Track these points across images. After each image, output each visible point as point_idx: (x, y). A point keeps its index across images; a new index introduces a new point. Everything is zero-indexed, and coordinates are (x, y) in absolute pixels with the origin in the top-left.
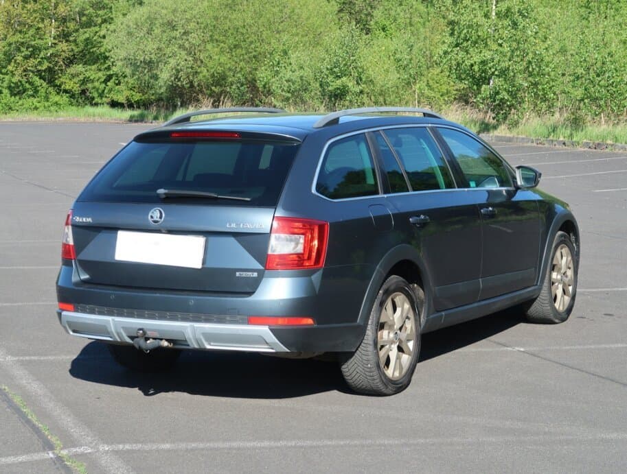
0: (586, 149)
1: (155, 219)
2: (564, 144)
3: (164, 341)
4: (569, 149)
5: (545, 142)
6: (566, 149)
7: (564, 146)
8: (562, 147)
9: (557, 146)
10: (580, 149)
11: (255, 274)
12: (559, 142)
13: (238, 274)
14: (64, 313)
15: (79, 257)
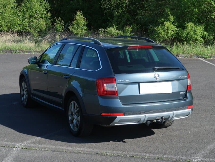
1: (157, 77)
11: (184, 92)
13: (180, 93)
14: (118, 117)
15: (120, 95)
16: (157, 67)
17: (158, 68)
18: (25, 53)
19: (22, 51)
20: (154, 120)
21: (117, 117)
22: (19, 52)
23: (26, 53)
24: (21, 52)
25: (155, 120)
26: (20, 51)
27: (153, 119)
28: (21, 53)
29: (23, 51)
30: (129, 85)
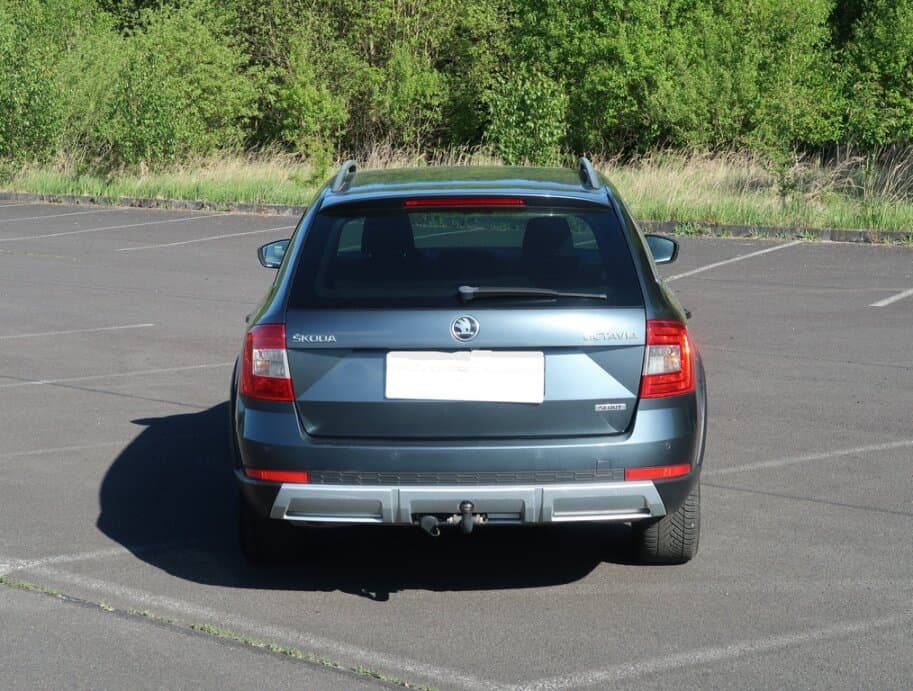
0: (126, 208)
1: (464, 332)
2: (92, 200)
3: (478, 516)
4: (102, 207)
5: (62, 199)
6: (96, 209)
7: (92, 205)
8: (88, 205)
9: (82, 204)
10: (117, 207)
11: (623, 406)
12: (84, 200)
13: (597, 406)
14: (285, 486)
15: (302, 398)
16: (471, 286)
17: (474, 294)
18: (724, 237)
19: (712, 226)
20: (451, 515)
21: (279, 488)
22: (700, 232)
23: (728, 235)
24: (709, 230)
25: (481, 515)
26: (705, 225)
27: (450, 511)
28: (710, 235)
29: (717, 225)
30: (343, 356)
